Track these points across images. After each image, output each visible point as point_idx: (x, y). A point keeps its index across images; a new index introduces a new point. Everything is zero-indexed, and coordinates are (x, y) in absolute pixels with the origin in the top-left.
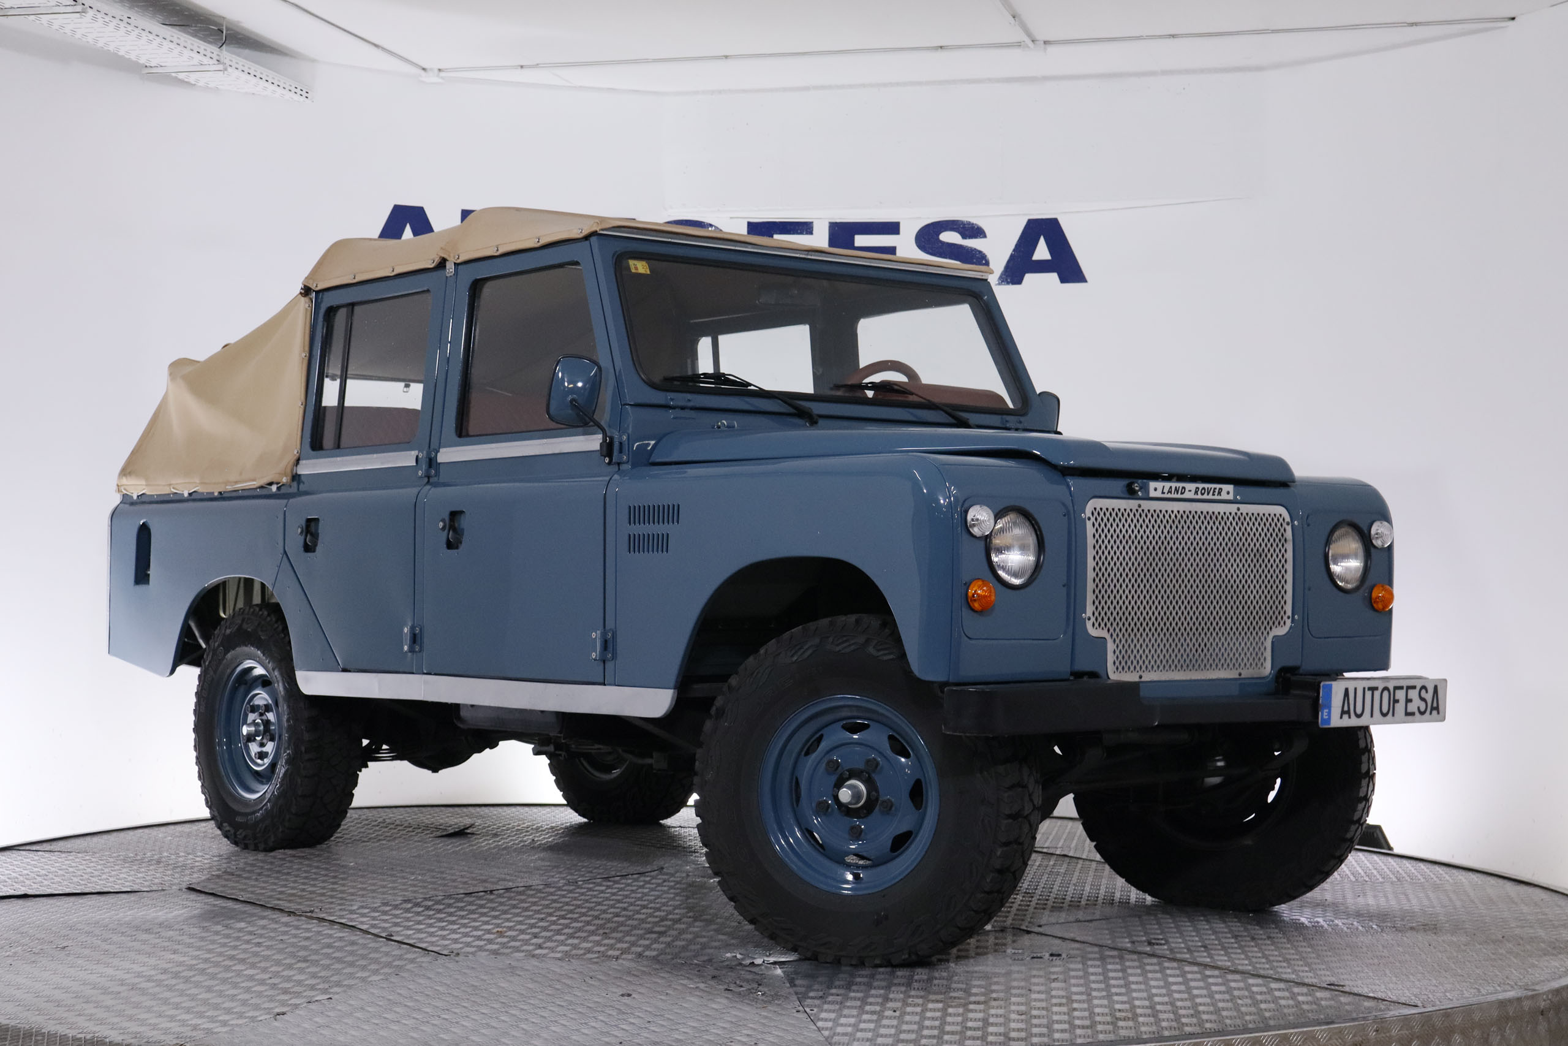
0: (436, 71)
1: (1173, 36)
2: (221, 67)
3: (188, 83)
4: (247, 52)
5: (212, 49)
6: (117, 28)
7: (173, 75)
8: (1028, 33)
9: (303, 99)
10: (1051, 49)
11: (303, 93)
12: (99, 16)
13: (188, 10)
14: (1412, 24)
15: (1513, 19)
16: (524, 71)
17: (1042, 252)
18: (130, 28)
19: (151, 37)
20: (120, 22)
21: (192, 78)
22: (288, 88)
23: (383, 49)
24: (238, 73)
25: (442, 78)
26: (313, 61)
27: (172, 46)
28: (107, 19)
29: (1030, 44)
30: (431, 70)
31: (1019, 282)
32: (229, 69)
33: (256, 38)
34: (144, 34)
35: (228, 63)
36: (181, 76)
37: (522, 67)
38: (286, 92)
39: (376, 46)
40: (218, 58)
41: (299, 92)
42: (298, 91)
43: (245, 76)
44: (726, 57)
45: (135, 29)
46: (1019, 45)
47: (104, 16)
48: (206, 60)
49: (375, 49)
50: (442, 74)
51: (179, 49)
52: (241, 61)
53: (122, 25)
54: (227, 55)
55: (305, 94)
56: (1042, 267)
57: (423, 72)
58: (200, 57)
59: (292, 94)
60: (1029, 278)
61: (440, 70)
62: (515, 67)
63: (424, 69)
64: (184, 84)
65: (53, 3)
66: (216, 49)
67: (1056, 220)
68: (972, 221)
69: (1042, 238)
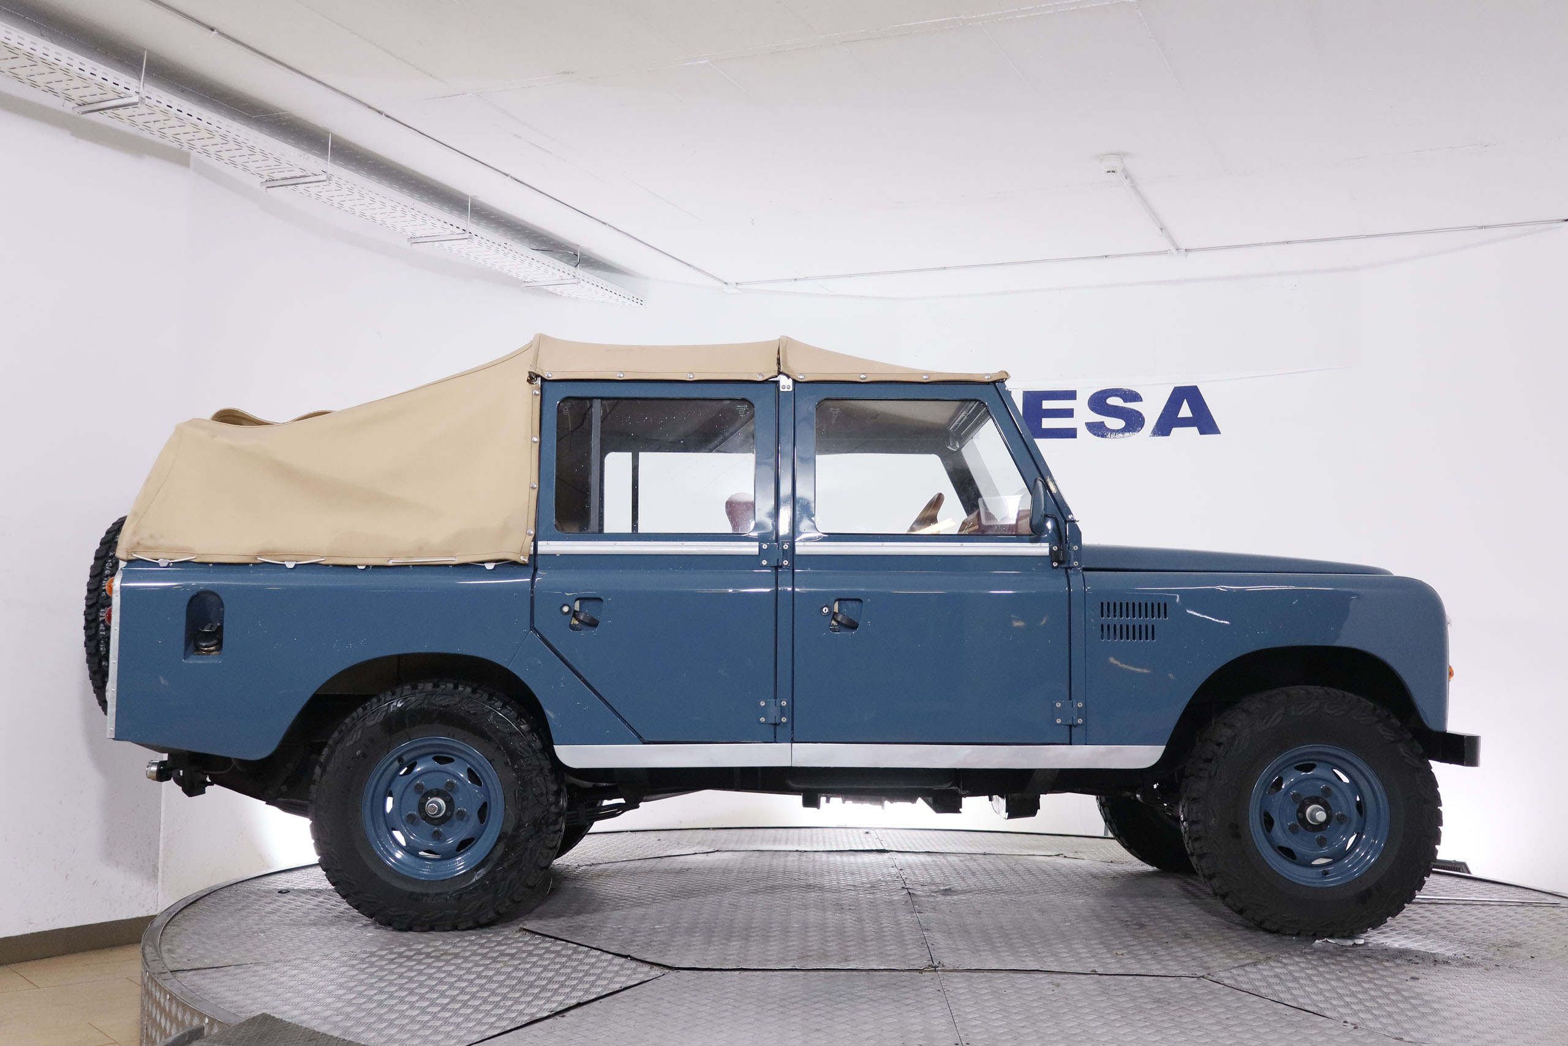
0: (735, 285)
1: (1288, 243)
2: (575, 281)
3: (556, 294)
4: (598, 272)
5: (568, 268)
6: (497, 251)
7: (544, 288)
8: (1174, 244)
9: (637, 305)
10: (1190, 255)
11: (639, 301)
12: (483, 241)
13: (554, 240)
14: (1481, 227)
16: (798, 283)
17: (1185, 411)
18: (506, 251)
19: (523, 258)
20: (499, 247)
21: (558, 290)
22: (631, 299)
23: (694, 267)
24: (589, 286)
25: (739, 289)
26: (647, 278)
27: (539, 265)
28: (489, 244)
29: (1174, 251)
30: (731, 283)
31: (1168, 433)
32: (582, 282)
33: (603, 261)
34: (517, 256)
35: (582, 278)
36: (551, 289)
37: (796, 280)
38: (625, 300)
39: (689, 265)
40: (574, 274)
41: (635, 300)
42: (635, 299)
43: (594, 288)
45: (511, 252)
46: (1166, 252)
47: (487, 242)
48: (565, 276)
49: (688, 267)
50: (739, 287)
51: (545, 267)
52: (591, 277)
53: (501, 248)
54: (580, 272)
56: (1185, 423)
57: (725, 285)
58: (560, 273)
59: (630, 302)
60: (1175, 431)
61: (737, 284)
62: (790, 280)
63: (726, 283)
64: (553, 294)
65: (448, 232)
66: (572, 269)
67: (1196, 387)
68: (1131, 389)
69: (1185, 401)
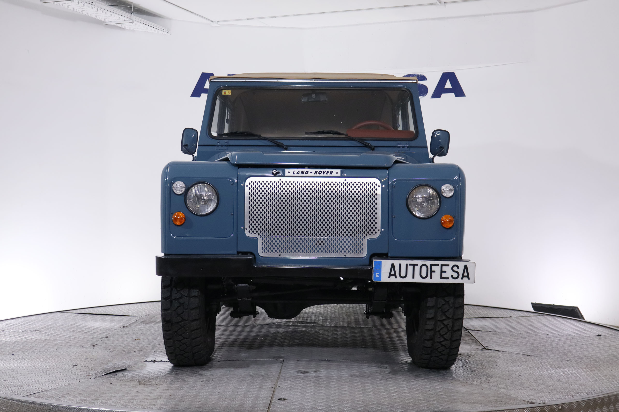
0: (217, 22)
2: (131, 21)
3: (123, 28)
4: (145, 16)
5: (128, 15)
6: (88, 6)
7: (116, 25)
9: (166, 33)
10: (447, 5)
11: (167, 31)
16: (249, 20)
17: (448, 85)
18: (93, 6)
19: (102, 10)
20: (88, 4)
21: (123, 26)
22: (162, 30)
24: (139, 24)
26: (170, 19)
27: (111, 13)
29: (439, 4)
30: (215, 21)
31: (439, 97)
32: (135, 22)
33: (147, 11)
34: (99, 9)
35: (135, 20)
36: (119, 25)
37: (248, 19)
38: (159, 31)
39: (192, 12)
40: (130, 18)
41: (165, 31)
42: (164, 30)
43: (142, 25)
44: (324, 13)
46: (434, 4)
48: (125, 19)
50: (219, 23)
51: (114, 14)
52: (140, 19)
53: (89, 5)
54: (134, 17)
56: (448, 91)
57: (212, 22)
58: (123, 17)
59: (162, 32)
60: (443, 95)
61: (218, 21)
62: (245, 19)
63: (212, 21)
64: (121, 28)
67: (453, 73)
68: (421, 74)
69: (448, 80)
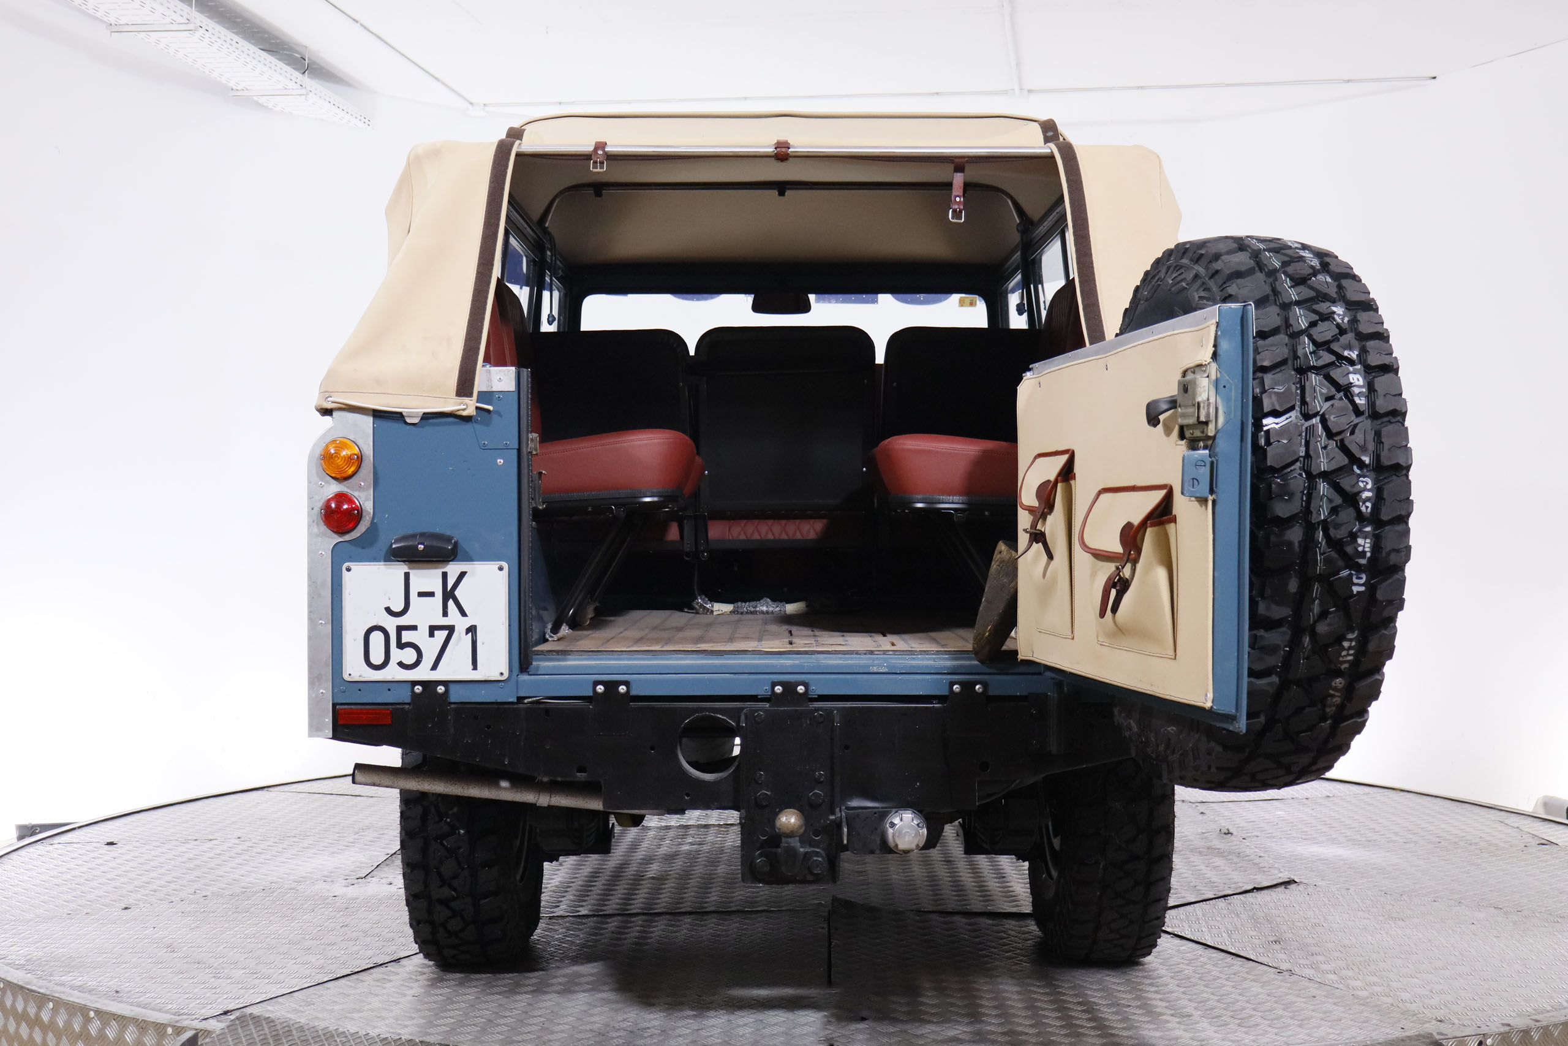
0: (482, 106)
1: (1141, 88)
2: (303, 91)
3: (266, 108)
5: (297, 74)
7: (255, 98)
8: (1020, 82)
9: (365, 126)
10: (1035, 97)
11: (366, 121)
12: (205, 35)
13: (277, 38)
15: (1435, 78)
20: (224, 43)
21: (270, 102)
22: (359, 117)
23: (443, 82)
24: (316, 98)
25: (487, 112)
26: (375, 93)
27: (265, 69)
28: (213, 39)
29: (1017, 92)
30: (478, 104)
32: (310, 95)
33: (330, 69)
35: (308, 88)
36: (262, 100)
37: (560, 103)
38: (352, 119)
40: (301, 83)
41: (363, 120)
42: (362, 118)
43: (322, 102)
45: (236, 50)
47: (211, 36)
48: (291, 85)
50: (485, 109)
51: (271, 72)
52: (319, 88)
53: (225, 45)
54: (306, 80)
55: (367, 121)
57: (469, 106)
58: (286, 81)
59: (357, 121)
61: (486, 105)
62: (553, 103)
63: (471, 104)
64: (261, 106)
65: (168, 20)
66: (299, 76)
